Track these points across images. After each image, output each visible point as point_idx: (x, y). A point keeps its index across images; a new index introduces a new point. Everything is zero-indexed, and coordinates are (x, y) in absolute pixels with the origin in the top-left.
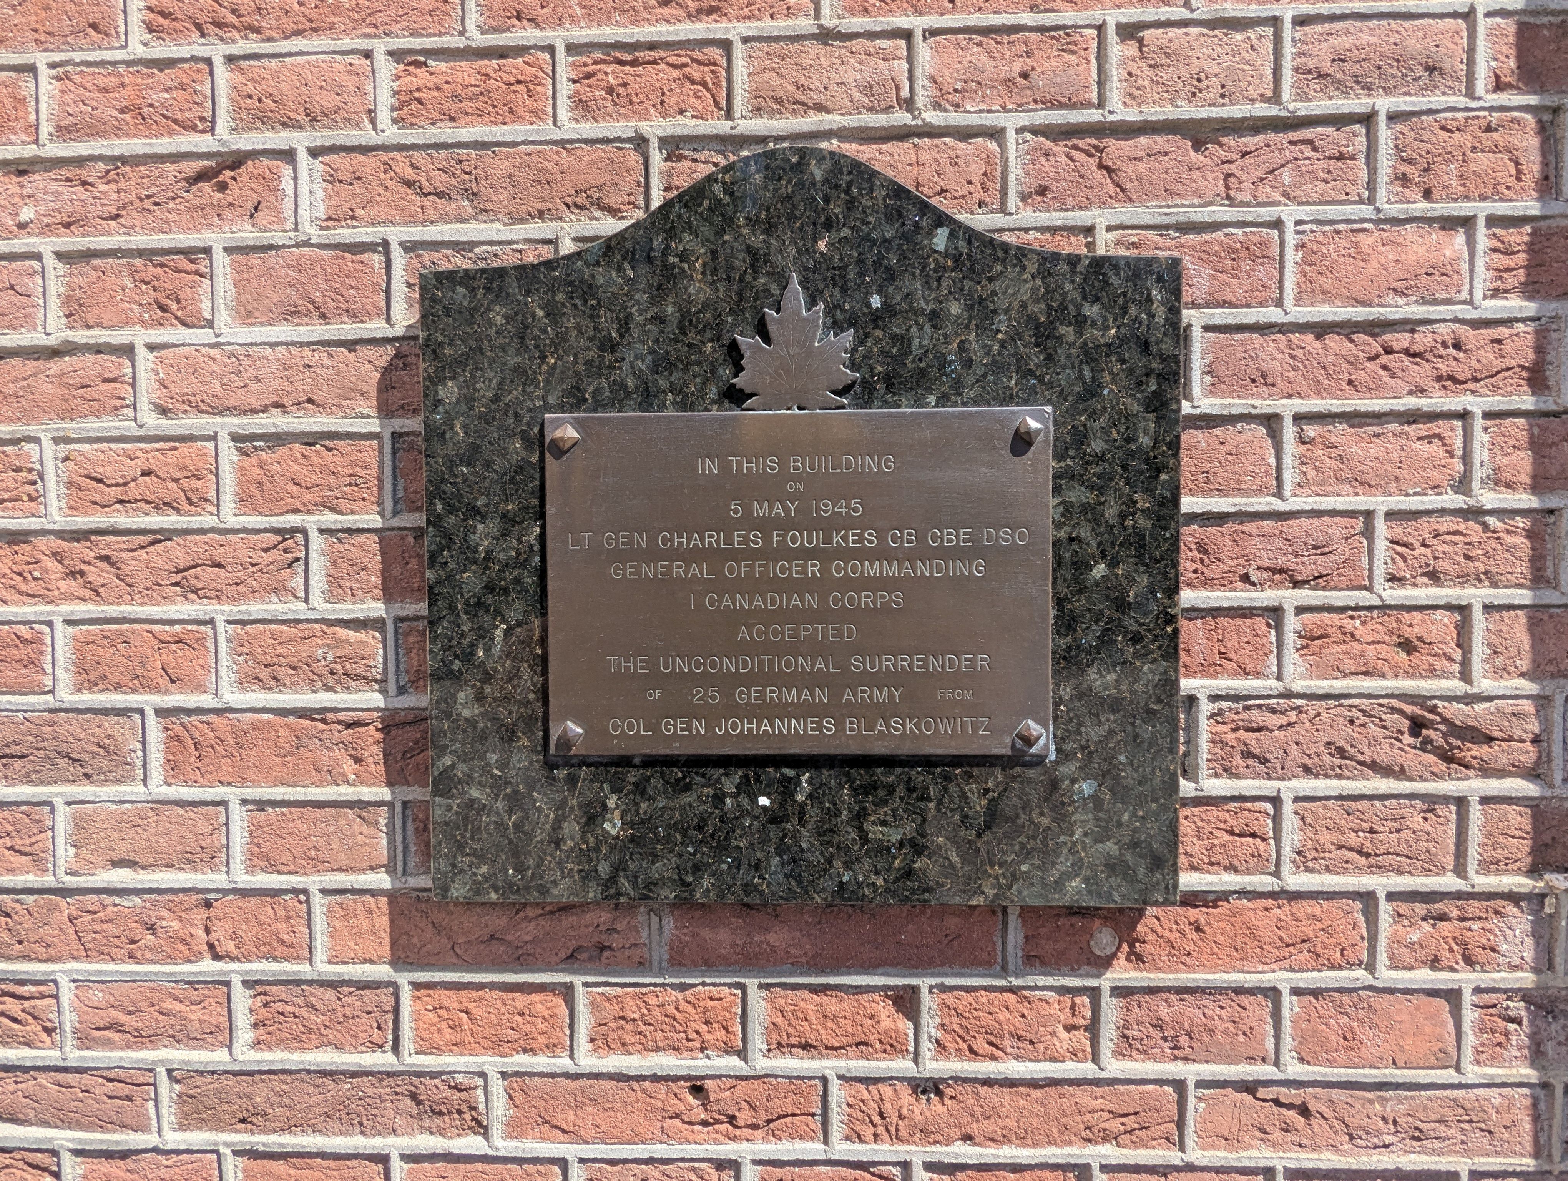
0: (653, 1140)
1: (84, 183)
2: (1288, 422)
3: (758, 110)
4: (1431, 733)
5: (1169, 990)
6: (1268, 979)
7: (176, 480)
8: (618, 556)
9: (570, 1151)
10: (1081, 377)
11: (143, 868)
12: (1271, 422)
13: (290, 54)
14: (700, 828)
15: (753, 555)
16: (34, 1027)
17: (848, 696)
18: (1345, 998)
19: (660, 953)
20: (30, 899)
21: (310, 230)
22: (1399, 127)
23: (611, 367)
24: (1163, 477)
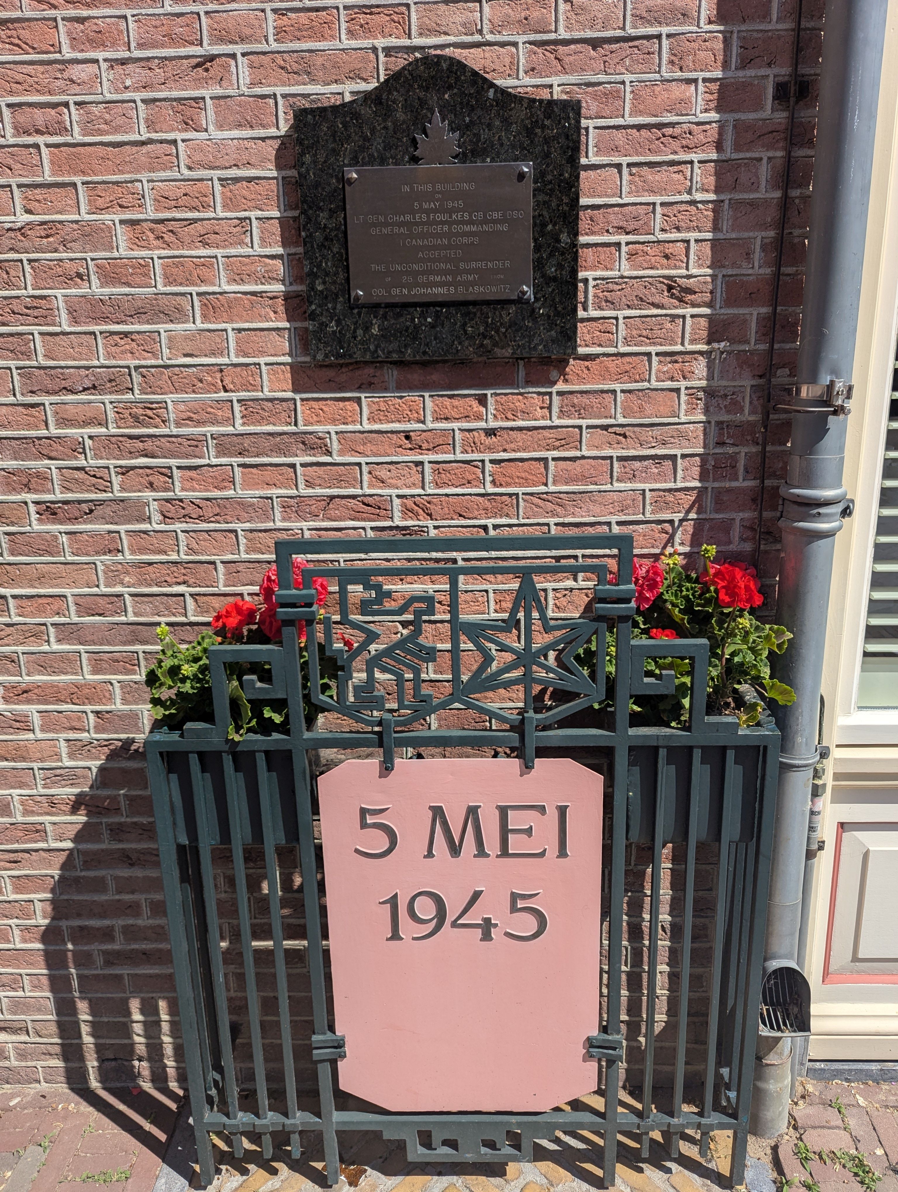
0: (392, 455)
1: (150, 69)
2: (625, 166)
3: (421, 34)
4: (674, 291)
5: (577, 392)
6: (612, 387)
7: (197, 198)
8: (374, 225)
9: (362, 460)
10: (544, 150)
11: (196, 356)
12: (619, 166)
13: (231, 11)
14: (406, 331)
15: (423, 224)
16: (158, 420)
17: (459, 278)
18: (640, 394)
19: (392, 385)
20: (153, 370)
21: (244, 89)
22: (671, 40)
23: (368, 148)
24: (573, 190)
